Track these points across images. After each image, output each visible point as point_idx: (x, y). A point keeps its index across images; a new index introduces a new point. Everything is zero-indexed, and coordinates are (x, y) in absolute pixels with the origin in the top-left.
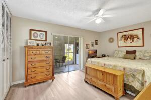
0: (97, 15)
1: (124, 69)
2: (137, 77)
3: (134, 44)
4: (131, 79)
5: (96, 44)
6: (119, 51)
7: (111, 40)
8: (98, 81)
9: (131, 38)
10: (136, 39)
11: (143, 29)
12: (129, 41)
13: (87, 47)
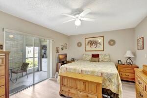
1: (102, 74)
3: (97, 49)
5: (66, 47)
6: (86, 55)
7: (79, 45)
9: (95, 44)
10: (98, 45)
11: (103, 37)
12: (94, 46)
13: (57, 51)
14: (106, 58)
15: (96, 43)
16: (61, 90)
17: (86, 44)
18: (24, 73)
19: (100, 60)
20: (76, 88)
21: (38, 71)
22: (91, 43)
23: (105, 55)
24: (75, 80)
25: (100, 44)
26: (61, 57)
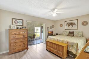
0: (53, 12)
2: (74, 47)
3: (73, 28)
4: (71, 48)
5: (53, 27)
6: (65, 32)
7: (61, 25)
8: (54, 49)
11: (78, 20)
13: (48, 29)
14: (79, 34)
15: (72, 24)
16: (47, 48)
17: (66, 25)
18: (34, 39)
19: (74, 35)
20: (53, 47)
21: (40, 39)
22: (69, 24)
23: (79, 32)
24: (53, 43)
25: (75, 25)
26: (50, 32)
